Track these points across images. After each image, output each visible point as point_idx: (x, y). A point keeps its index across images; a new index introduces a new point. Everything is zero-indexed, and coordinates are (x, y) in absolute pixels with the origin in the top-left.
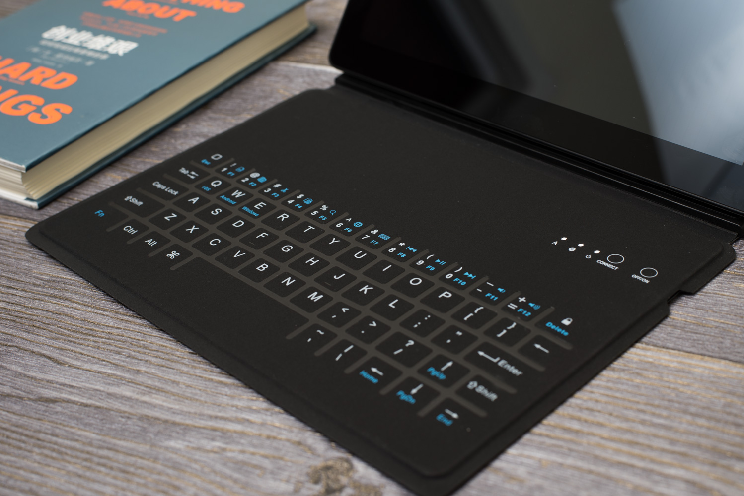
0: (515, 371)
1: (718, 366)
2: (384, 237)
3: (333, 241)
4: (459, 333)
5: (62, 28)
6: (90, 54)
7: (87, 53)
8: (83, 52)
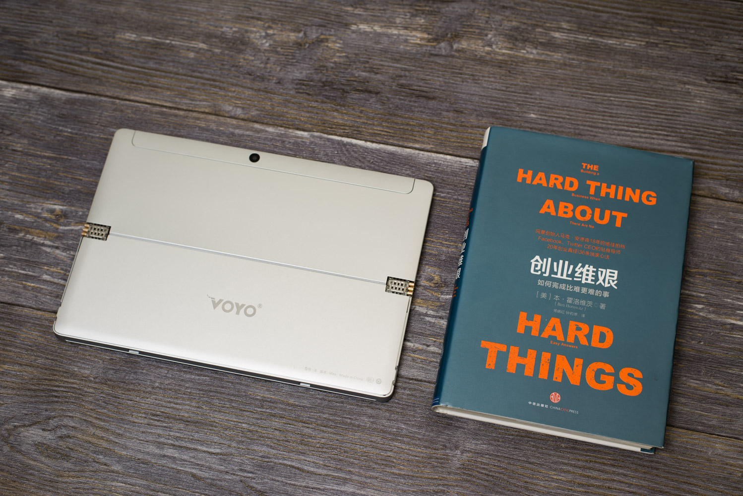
5: (539, 260)
6: (591, 292)
7: (588, 291)
8: (584, 290)
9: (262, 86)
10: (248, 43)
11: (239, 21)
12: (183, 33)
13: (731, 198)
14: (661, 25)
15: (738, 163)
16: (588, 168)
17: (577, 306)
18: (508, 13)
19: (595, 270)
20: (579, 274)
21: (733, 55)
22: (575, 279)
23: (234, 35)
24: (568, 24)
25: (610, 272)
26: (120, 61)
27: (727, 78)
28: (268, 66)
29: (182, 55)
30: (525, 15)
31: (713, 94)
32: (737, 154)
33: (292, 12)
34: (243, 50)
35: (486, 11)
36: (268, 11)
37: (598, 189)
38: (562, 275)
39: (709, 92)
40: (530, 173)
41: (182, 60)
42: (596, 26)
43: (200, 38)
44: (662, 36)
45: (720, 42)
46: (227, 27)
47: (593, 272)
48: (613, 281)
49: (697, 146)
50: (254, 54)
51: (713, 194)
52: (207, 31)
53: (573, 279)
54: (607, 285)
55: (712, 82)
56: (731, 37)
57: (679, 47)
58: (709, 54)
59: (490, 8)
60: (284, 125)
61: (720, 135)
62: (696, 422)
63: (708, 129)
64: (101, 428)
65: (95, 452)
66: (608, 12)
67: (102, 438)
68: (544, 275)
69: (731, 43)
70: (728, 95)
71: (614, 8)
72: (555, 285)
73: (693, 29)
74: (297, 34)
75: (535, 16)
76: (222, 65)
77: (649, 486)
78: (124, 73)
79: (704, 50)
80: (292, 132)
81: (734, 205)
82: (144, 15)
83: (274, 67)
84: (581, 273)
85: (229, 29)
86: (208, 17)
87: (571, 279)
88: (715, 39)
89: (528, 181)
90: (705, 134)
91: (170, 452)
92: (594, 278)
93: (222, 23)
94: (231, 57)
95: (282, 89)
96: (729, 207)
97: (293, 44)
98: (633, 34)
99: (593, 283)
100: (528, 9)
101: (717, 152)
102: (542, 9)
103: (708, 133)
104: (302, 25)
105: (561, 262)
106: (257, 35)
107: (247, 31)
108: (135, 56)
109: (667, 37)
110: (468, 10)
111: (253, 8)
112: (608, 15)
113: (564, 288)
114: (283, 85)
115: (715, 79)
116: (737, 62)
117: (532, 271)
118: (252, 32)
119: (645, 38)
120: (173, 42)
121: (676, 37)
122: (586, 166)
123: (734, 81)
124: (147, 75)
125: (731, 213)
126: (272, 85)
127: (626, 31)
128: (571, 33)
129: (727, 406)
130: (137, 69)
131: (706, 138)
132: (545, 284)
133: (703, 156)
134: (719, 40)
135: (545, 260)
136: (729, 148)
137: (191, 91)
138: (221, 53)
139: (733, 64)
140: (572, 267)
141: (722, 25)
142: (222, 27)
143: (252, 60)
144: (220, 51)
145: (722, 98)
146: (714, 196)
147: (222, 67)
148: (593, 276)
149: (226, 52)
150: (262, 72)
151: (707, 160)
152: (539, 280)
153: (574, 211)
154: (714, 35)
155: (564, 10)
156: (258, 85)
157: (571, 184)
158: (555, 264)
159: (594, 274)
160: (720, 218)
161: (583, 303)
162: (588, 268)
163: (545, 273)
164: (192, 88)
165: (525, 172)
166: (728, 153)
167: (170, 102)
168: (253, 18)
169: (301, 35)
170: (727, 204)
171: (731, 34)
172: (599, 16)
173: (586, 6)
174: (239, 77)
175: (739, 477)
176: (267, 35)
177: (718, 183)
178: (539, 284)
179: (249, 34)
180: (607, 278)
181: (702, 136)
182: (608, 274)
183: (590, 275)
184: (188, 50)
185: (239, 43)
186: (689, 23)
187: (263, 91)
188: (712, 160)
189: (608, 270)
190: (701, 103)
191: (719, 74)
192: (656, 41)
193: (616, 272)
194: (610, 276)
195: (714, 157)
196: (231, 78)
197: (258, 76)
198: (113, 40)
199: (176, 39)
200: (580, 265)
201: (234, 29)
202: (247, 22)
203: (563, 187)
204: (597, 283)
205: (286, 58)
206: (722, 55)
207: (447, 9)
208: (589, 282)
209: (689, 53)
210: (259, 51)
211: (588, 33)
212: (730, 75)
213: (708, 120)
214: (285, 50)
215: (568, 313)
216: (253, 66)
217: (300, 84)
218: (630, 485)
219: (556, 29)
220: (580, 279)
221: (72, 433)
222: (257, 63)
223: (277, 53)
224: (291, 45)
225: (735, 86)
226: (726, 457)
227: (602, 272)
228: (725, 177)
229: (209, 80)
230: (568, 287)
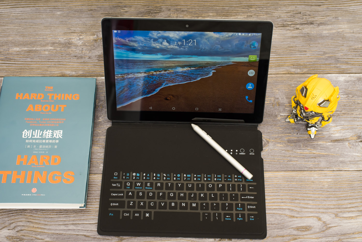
0: (252, 198)
1: (282, 173)
2: (189, 176)
3: (180, 185)
4: (234, 195)
5: (27, 131)
6: (51, 141)
7: (49, 141)
8: (47, 141)
9: (82, 60)
10: (72, 43)
11: (66, 35)
12: (41, 44)
13: (297, 73)
14: (251, 8)
15: (297, 58)
16: (48, 89)
17: (44, 148)
18: (185, 13)
19: (52, 131)
20: (45, 135)
21: (284, 15)
22: (43, 137)
23: (65, 41)
24: (212, 14)
25: (59, 132)
26: (14, 61)
27: (284, 25)
28: (83, 52)
29: (42, 53)
30: (193, 13)
31: (279, 32)
32: (295, 54)
33: (89, 27)
34: (70, 47)
35: (175, 14)
36: (78, 29)
37: (53, 97)
38: (37, 136)
39: (278, 32)
40: (21, 94)
41: (43, 56)
42: (224, 13)
43: (49, 45)
44: (253, 12)
45: (277, 11)
46: (61, 38)
47: (51, 132)
48: (60, 135)
49: (277, 54)
50: (75, 48)
51: (289, 72)
52: (52, 41)
53: (42, 137)
54: (58, 137)
55: (278, 27)
56: (282, 8)
57: (261, 15)
58: (274, 16)
59: (177, 12)
60: (96, 76)
61: (286, 48)
62: (303, 167)
63: (281, 46)
64: (36, 223)
65: (36, 235)
66: (228, 6)
67: (38, 228)
68: (29, 138)
69: (282, 10)
70: (286, 31)
71: (230, 4)
72: (34, 141)
73: (265, 7)
74: (93, 36)
75: (197, 12)
76: (62, 54)
77: (290, 198)
78: (16, 65)
79: (271, 15)
80: (100, 78)
81: (299, 75)
82: (21, 39)
83: (86, 52)
84: (46, 134)
85: (62, 39)
86: (51, 35)
87: (41, 137)
88: (275, 10)
89: (21, 98)
90: (280, 49)
91: (71, 227)
92: (52, 135)
93: (58, 37)
94: (65, 50)
95: (91, 60)
96: (297, 77)
97: (93, 41)
98: (241, 13)
99: (51, 137)
100: (194, 10)
101: (287, 55)
102: (200, 9)
103: (281, 48)
104: (95, 32)
105: (37, 131)
106: (75, 39)
107: (70, 39)
108: (20, 57)
109: (255, 12)
110: (168, 15)
111: (71, 28)
112: (228, 7)
113: (38, 142)
114: (92, 59)
115: (279, 26)
116: (287, 18)
117: (23, 137)
118: (72, 39)
119: (246, 14)
120: (37, 49)
121: (259, 12)
122: (47, 88)
123: (287, 25)
124: (28, 65)
125: (298, 79)
126: (87, 59)
127: (237, 13)
128: (214, 17)
129: (315, 158)
130: (22, 63)
131: (281, 50)
132: (29, 142)
133: (281, 58)
134: (277, 10)
135: (29, 131)
136: (291, 53)
137: (50, 68)
138: (60, 50)
139: (285, 19)
140: (41, 132)
141: (277, 4)
142: (59, 39)
143: (75, 51)
144: (60, 49)
145: (284, 33)
146: (289, 73)
147: (62, 55)
148: (51, 134)
149: (63, 49)
150: (81, 55)
151: (283, 59)
152: (27, 140)
153: (42, 108)
154: (274, 8)
155: (209, 8)
156: (79, 61)
157: (41, 96)
158: (34, 132)
159: (52, 133)
160: (294, 81)
161: (47, 147)
162: (49, 131)
163: (29, 136)
164: (50, 67)
165: (19, 94)
166: (291, 55)
167: (41, 74)
168: (72, 33)
169: (95, 36)
170: (296, 75)
171: (281, 7)
172: (225, 8)
173: (218, 5)
174: (70, 58)
175: (327, 186)
176: (80, 39)
177: (290, 67)
178: (27, 142)
179: (72, 40)
180: (58, 134)
181: (279, 49)
182: (58, 132)
183: (50, 134)
184: (45, 51)
185: (68, 44)
186: (263, 5)
187: (83, 63)
188: (285, 59)
189: (58, 131)
190: (275, 37)
191: (280, 23)
192: (251, 15)
193: (62, 131)
194: (59, 133)
195: (286, 57)
196: (67, 60)
197: (79, 57)
198: (9, 52)
199: (38, 47)
200: (45, 130)
201: (64, 39)
202: (70, 35)
203: (37, 98)
204: (53, 137)
205: (91, 47)
206: (280, 16)
207: (158, 15)
208: (50, 137)
209: (266, 17)
210: (78, 46)
211: (221, 16)
212: (285, 23)
213: (280, 43)
214: (90, 44)
215: (40, 152)
216: (76, 53)
217: (99, 57)
218: (282, 199)
219: (207, 16)
220: (45, 137)
221: (23, 228)
222: (78, 51)
223: (86, 45)
224: (92, 41)
225: (288, 27)
226: (320, 179)
227: (55, 132)
228: (292, 65)
229: (57, 62)
230: (40, 141)
